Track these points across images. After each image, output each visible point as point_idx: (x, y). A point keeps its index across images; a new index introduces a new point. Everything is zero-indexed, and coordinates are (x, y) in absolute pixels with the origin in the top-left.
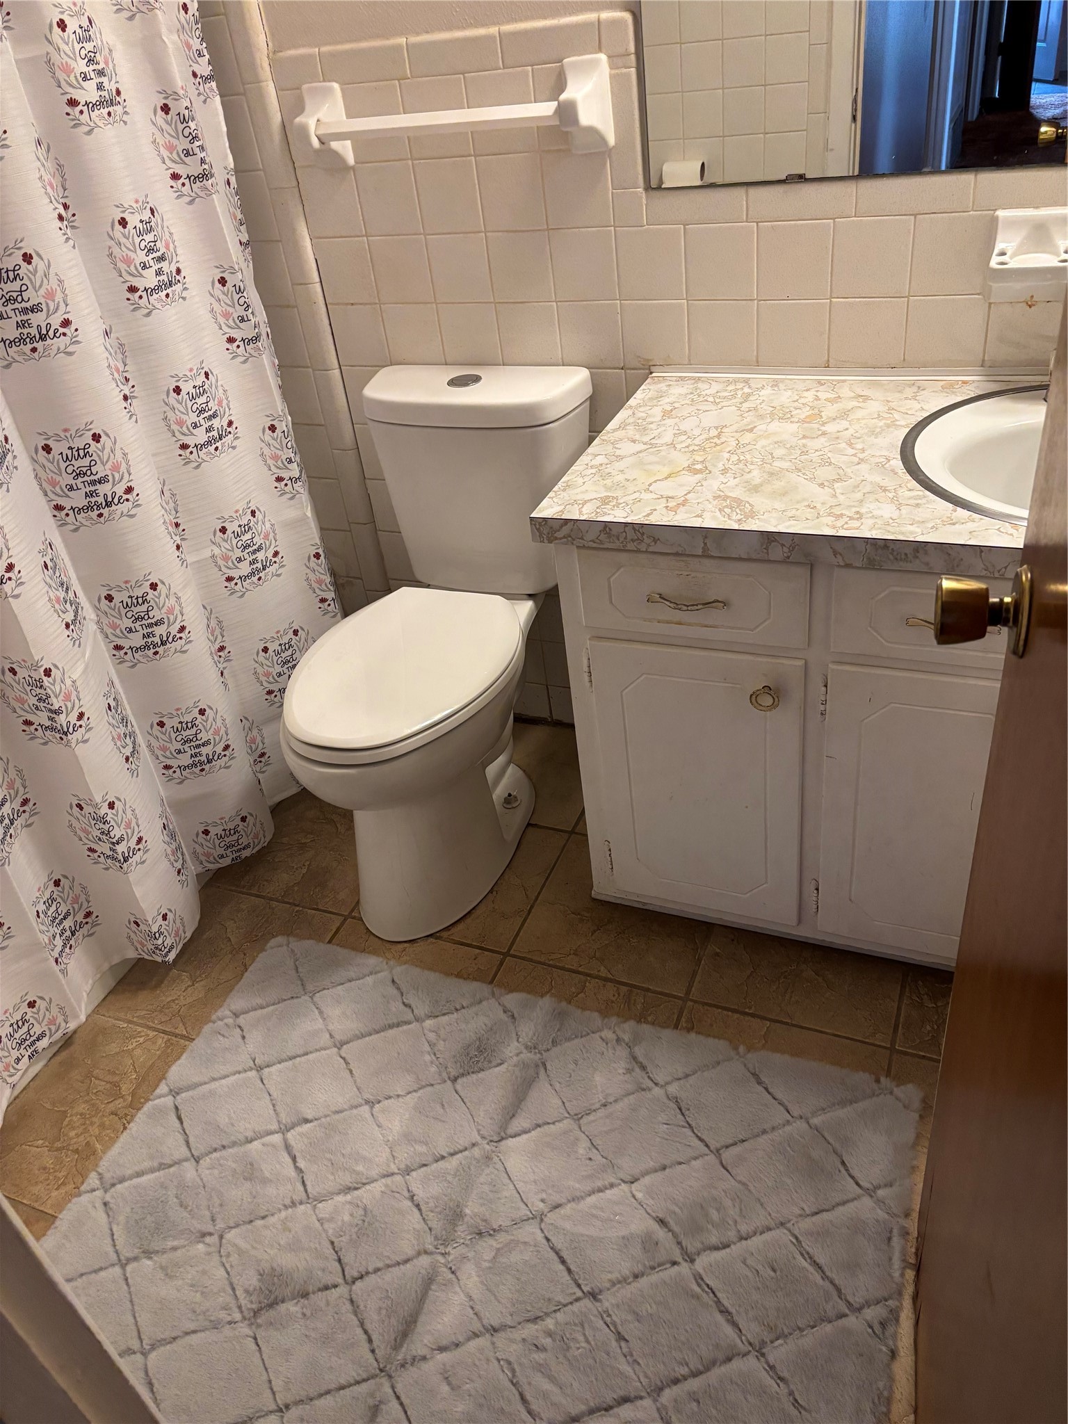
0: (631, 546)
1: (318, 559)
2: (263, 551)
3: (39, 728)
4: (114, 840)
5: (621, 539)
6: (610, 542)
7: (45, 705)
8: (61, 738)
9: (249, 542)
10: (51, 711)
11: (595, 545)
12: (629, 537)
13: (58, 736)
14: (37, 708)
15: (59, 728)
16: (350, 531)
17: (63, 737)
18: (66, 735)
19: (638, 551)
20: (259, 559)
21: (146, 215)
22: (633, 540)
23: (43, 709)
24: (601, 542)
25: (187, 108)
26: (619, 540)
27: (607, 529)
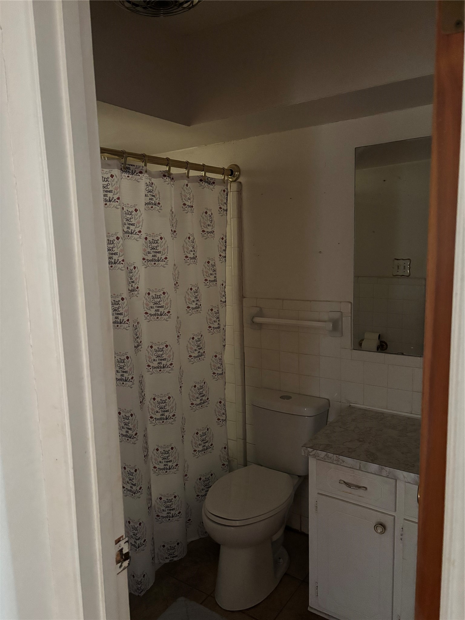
0: (335, 462)
1: (225, 449)
2: (208, 443)
3: (126, 490)
4: (137, 538)
5: (332, 459)
6: (328, 460)
7: (131, 482)
8: (132, 495)
9: (204, 439)
10: (132, 484)
11: (323, 460)
12: (335, 459)
13: (131, 493)
14: (128, 483)
15: (133, 491)
16: (237, 441)
17: (133, 494)
18: (135, 494)
19: (337, 464)
20: (206, 445)
21: (200, 337)
22: (336, 460)
23: (130, 483)
24: (325, 459)
25: (217, 310)
26: (331, 459)
27: (327, 455)
